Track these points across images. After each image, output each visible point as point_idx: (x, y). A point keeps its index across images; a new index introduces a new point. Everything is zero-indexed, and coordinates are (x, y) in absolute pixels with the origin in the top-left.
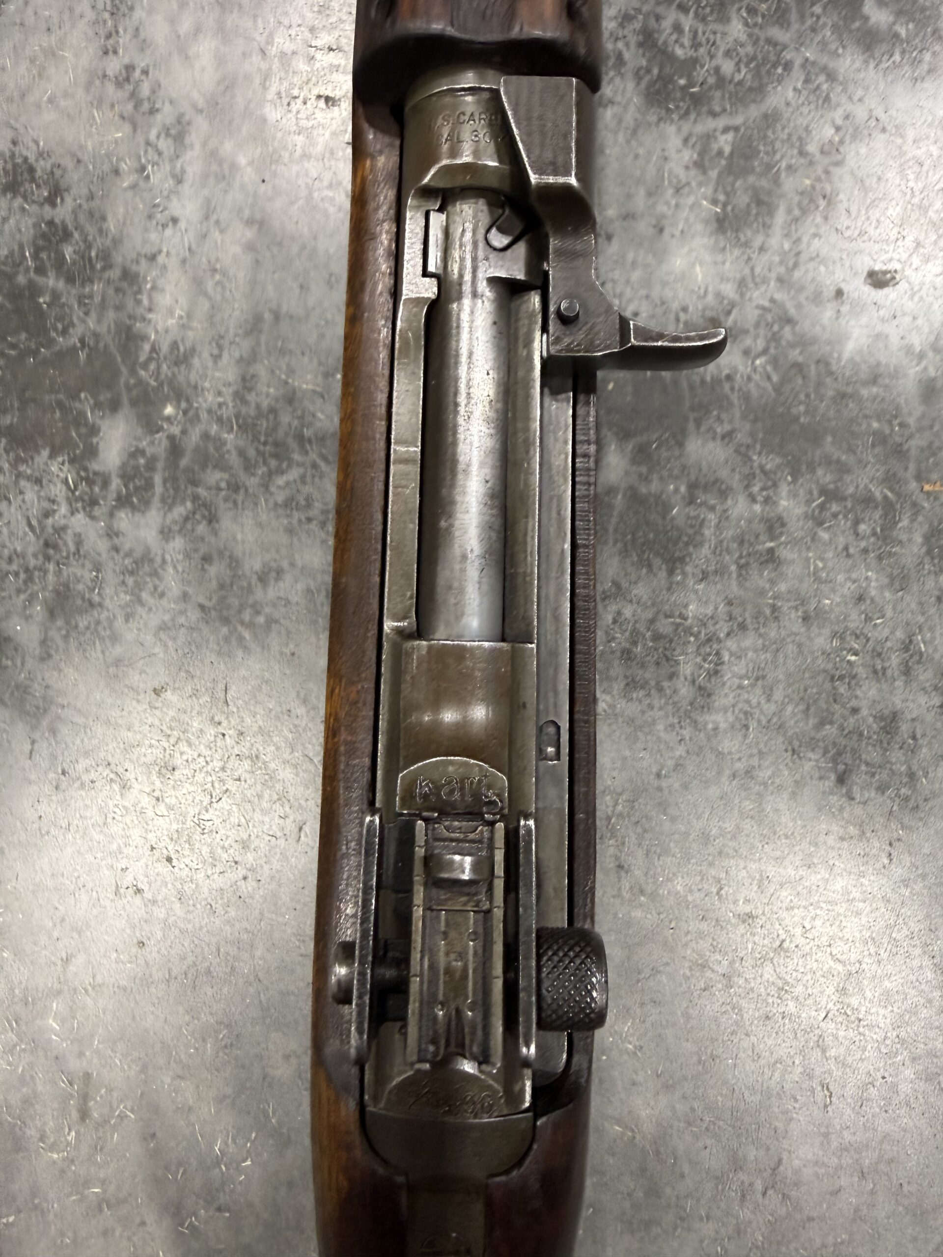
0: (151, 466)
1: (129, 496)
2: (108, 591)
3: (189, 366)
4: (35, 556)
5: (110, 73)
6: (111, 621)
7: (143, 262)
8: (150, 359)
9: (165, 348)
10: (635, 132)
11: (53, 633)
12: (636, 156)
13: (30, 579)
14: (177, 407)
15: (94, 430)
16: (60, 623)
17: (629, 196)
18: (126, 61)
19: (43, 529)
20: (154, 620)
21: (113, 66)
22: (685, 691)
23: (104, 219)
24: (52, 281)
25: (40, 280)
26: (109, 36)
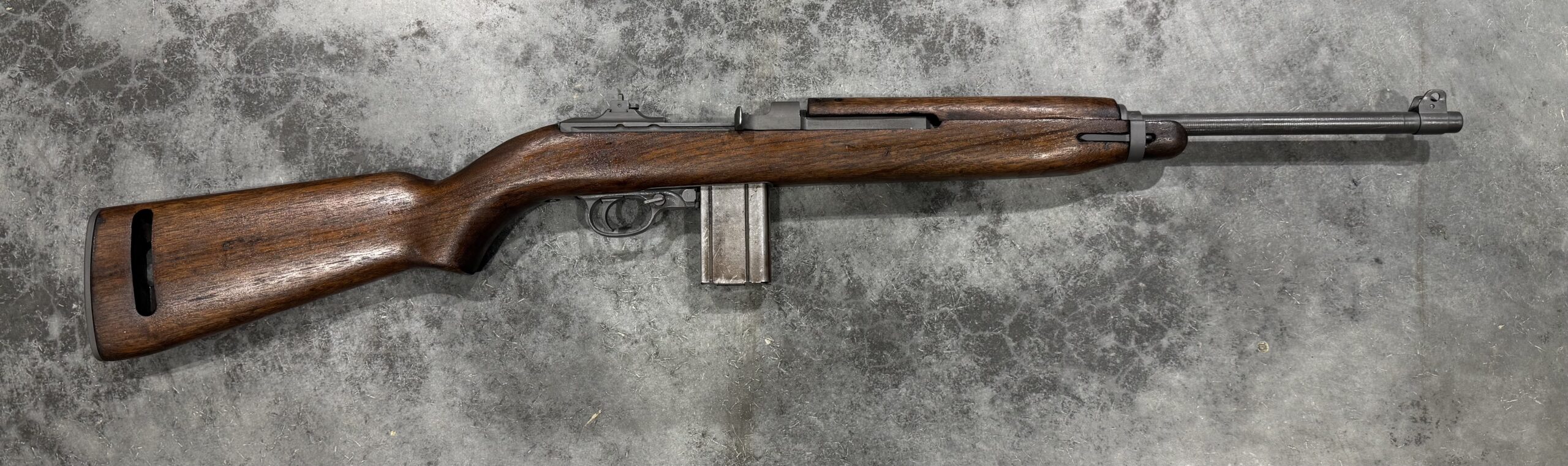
0: (72, 332)
1: (66, 346)
2: (68, 388)
3: (78, 285)
4: (33, 383)
5: (14, 174)
6: (72, 400)
7: (48, 249)
8: (61, 287)
9: (66, 281)
10: (241, 130)
11: (50, 413)
12: (244, 140)
13: (34, 394)
14: (78, 304)
15: (45, 324)
16: (51, 408)
17: (245, 157)
18: (19, 167)
19: (34, 371)
20: (90, 394)
21: (14, 170)
22: (318, 352)
23: (27, 236)
24: (12, 269)
25: (6, 269)
26: (9, 159)
